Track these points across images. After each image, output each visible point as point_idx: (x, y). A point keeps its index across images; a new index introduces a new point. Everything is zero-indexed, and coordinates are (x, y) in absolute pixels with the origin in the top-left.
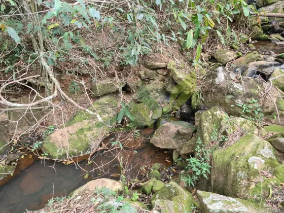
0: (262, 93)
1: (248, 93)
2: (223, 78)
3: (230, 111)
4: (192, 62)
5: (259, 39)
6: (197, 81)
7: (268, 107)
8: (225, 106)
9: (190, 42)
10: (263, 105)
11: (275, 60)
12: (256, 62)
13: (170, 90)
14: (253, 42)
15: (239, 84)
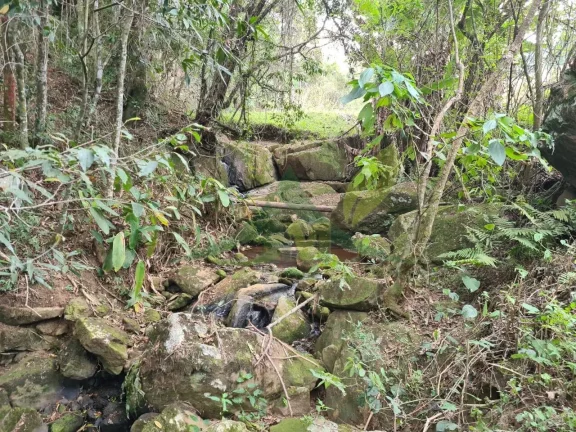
0: (257, 356)
1: (231, 364)
2: (181, 338)
3: (205, 406)
4: (126, 297)
5: (252, 243)
6: (141, 338)
7: (271, 384)
8: (193, 398)
9: (121, 256)
10: (263, 381)
11: (280, 282)
12: (250, 288)
13: (73, 372)
14: (244, 249)
15: (213, 347)
